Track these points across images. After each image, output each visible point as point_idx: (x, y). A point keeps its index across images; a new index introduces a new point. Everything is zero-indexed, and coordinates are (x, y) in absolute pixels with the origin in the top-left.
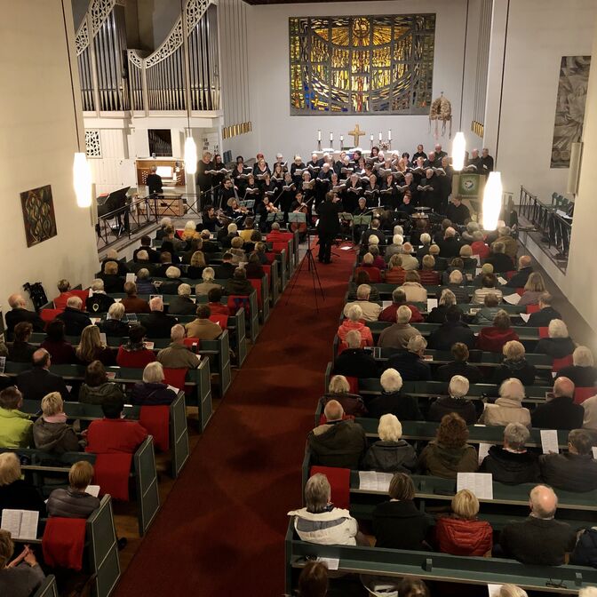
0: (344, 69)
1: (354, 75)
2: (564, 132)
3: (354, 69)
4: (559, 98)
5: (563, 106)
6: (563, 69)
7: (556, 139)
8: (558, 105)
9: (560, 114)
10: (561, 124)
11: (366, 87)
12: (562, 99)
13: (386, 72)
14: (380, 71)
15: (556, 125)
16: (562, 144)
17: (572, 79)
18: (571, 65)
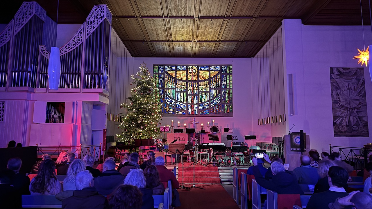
0: (183, 92)
1: (189, 95)
2: (339, 114)
3: (189, 92)
4: (332, 92)
5: (336, 97)
6: (332, 75)
7: (335, 118)
8: (333, 96)
9: (334, 102)
10: (336, 108)
11: (196, 102)
12: (334, 93)
13: (207, 93)
14: (203, 93)
15: (333, 109)
16: (339, 121)
17: (338, 80)
18: (336, 73)
